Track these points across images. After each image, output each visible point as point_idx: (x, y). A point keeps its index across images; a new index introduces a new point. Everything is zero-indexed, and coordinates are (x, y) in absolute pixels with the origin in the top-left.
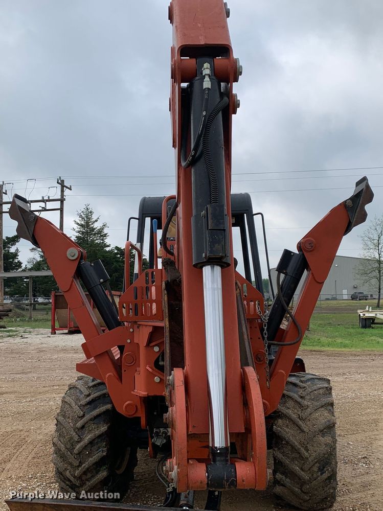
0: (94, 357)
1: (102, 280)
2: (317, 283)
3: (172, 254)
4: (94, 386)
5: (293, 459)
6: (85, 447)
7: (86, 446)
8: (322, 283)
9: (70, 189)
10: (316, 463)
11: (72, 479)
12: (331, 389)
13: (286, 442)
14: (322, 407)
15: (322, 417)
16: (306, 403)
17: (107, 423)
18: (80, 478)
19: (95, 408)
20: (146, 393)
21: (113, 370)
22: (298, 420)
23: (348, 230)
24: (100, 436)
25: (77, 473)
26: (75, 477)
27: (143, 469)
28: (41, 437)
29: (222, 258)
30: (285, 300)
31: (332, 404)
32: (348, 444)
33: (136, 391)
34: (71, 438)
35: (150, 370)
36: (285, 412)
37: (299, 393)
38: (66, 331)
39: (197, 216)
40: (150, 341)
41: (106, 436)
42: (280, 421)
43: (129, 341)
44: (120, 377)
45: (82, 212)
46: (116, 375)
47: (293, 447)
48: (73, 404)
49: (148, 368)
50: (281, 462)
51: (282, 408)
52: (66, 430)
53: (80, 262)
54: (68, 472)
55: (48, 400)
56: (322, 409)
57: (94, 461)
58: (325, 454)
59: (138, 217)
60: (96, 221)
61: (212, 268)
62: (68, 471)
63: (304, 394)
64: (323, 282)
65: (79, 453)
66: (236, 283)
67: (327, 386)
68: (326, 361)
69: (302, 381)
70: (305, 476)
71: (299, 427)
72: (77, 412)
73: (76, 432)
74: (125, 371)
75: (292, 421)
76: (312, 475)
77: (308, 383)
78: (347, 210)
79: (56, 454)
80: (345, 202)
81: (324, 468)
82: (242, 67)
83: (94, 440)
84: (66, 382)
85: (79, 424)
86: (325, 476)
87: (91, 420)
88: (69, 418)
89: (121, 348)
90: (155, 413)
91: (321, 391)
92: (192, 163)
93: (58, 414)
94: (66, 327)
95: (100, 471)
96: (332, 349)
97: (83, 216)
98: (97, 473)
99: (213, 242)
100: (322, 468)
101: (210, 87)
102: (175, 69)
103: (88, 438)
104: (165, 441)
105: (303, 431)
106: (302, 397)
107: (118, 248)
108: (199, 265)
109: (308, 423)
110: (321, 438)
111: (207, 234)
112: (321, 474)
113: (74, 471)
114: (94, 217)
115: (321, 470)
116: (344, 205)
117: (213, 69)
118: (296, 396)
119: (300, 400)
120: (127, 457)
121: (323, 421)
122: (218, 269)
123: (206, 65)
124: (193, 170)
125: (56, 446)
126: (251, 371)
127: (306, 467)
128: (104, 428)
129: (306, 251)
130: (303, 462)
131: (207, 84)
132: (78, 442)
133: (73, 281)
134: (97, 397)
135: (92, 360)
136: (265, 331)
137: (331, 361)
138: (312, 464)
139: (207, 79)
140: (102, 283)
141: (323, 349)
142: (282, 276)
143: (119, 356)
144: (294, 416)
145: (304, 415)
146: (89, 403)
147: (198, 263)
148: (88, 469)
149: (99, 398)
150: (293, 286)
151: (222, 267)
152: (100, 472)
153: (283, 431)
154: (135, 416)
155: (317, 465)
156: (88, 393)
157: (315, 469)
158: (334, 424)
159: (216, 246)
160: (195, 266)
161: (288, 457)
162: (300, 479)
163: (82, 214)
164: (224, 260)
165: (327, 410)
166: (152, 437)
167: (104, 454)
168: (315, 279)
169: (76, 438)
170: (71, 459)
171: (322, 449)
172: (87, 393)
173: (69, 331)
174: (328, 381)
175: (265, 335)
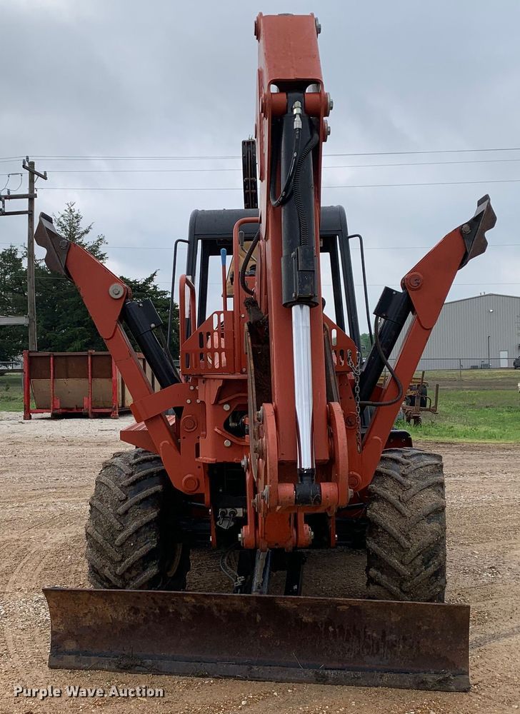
0: (145, 421)
1: (153, 325)
2: (424, 330)
3: (252, 293)
4: (137, 464)
5: (390, 551)
6: (129, 538)
7: (130, 536)
8: (428, 329)
9: (45, 177)
10: (419, 554)
11: (112, 578)
12: (442, 466)
13: (383, 529)
14: (429, 487)
15: (428, 500)
16: (409, 482)
17: (157, 509)
18: (122, 577)
19: (140, 491)
20: (215, 459)
21: (169, 437)
22: (399, 502)
23: (463, 263)
24: (147, 524)
25: (118, 570)
26: (116, 575)
27: (195, 579)
28: (49, 547)
29: (311, 297)
30: (383, 351)
31: (442, 485)
32: (473, 553)
33: (201, 458)
34: (111, 526)
35: (219, 432)
36: (382, 494)
37: (401, 471)
38: (48, 415)
39: (288, 257)
40: (219, 398)
41: (155, 524)
42: (376, 504)
43: (189, 401)
44: (178, 446)
45: (63, 216)
46: (172, 443)
47: (390, 535)
48: (112, 485)
49: (216, 430)
50: (376, 555)
51: (379, 489)
52: (104, 517)
53: (125, 302)
54: (106, 570)
55: (45, 504)
56: (430, 489)
57: (141, 555)
58: (430, 544)
59: (187, 239)
60: (87, 232)
61: (302, 307)
62: (107, 568)
63: (407, 471)
64: (431, 329)
65: (122, 545)
66: (324, 325)
67: (437, 462)
68: (458, 456)
69: (404, 457)
70: (406, 571)
71: (400, 512)
72: (118, 494)
73: (117, 519)
74: (184, 438)
75: (391, 503)
76: (415, 569)
77: (413, 459)
78: (463, 238)
79: (91, 547)
80: (462, 226)
81: (429, 561)
82: (332, 102)
83: (141, 527)
84: (65, 483)
85: (121, 510)
86: (431, 570)
87: (136, 504)
88: (107, 502)
89: (178, 412)
90: (221, 490)
91: (429, 469)
92: (282, 203)
93: (92, 498)
94: (47, 409)
95: (147, 567)
96: (470, 441)
97: (64, 223)
98: (144, 569)
99: (303, 283)
100: (426, 561)
101: (301, 127)
102: (265, 103)
103: (132, 526)
104: (233, 523)
105: (403, 516)
106: (403, 476)
107: (125, 279)
108: (289, 305)
109: (411, 506)
110: (426, 525)
111: (296, 276)
112: (425, 569)
113: (115, 568)
114: (83, 226)
115: (426, 563)
116: (460, 231)
117: (304, 107)
118: (397, 475)
119: (401, 478)
120: (178, 558)
121: (430, 504)
122: (306, 308)
123: (298, 104)
124: (283, 210)
125: (91, 537)
126: (336, 406)
127: (407, 559)
128: (153, 514)
129: (411, 289)
130: (402, 553)
131: (298, 123)
132: (120, 531)
133: (116, 326)
134: (143, 476)
135: (143, 426)
136: (357, 386)
137: (464, 456)
138: (414, 555)
139: (298, 119)
140: (153, 328)
141: (455, 440)
142: (381, 321)
143: (174, 421)
144: (393, 498)
145: (405, 496)
146: (133, 484)
147: (289, 303)
148: (132, 565)
149: (145, 477)
150: (394, 333)
151: (311, 307)
152: (149, 569)
153: (378, 516)
154: (196, 492)
155: (421, 557)
156: (131, 471)
157: (418, 562)
158: (443, 508)
159: (306, 286)
160: (285, 305)
161: (385, 548)
162: (399, 575)
163: (62, 219)
164: (313, 300)
165: (435, 491)
166: (216, 519)
167: (154, 546)
168: (421, 324)
169: (118, 527)
170: (112, 552)
171: (428, 538)
172: (129, 471)
173: (53, 414)
174: (440, 458)
175: (357, 390)
